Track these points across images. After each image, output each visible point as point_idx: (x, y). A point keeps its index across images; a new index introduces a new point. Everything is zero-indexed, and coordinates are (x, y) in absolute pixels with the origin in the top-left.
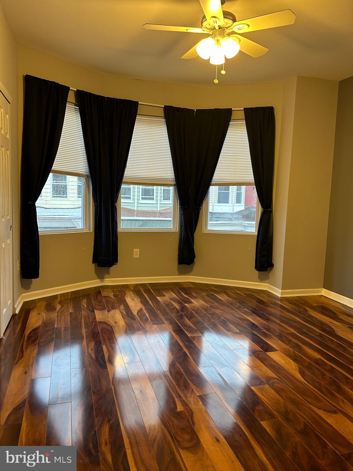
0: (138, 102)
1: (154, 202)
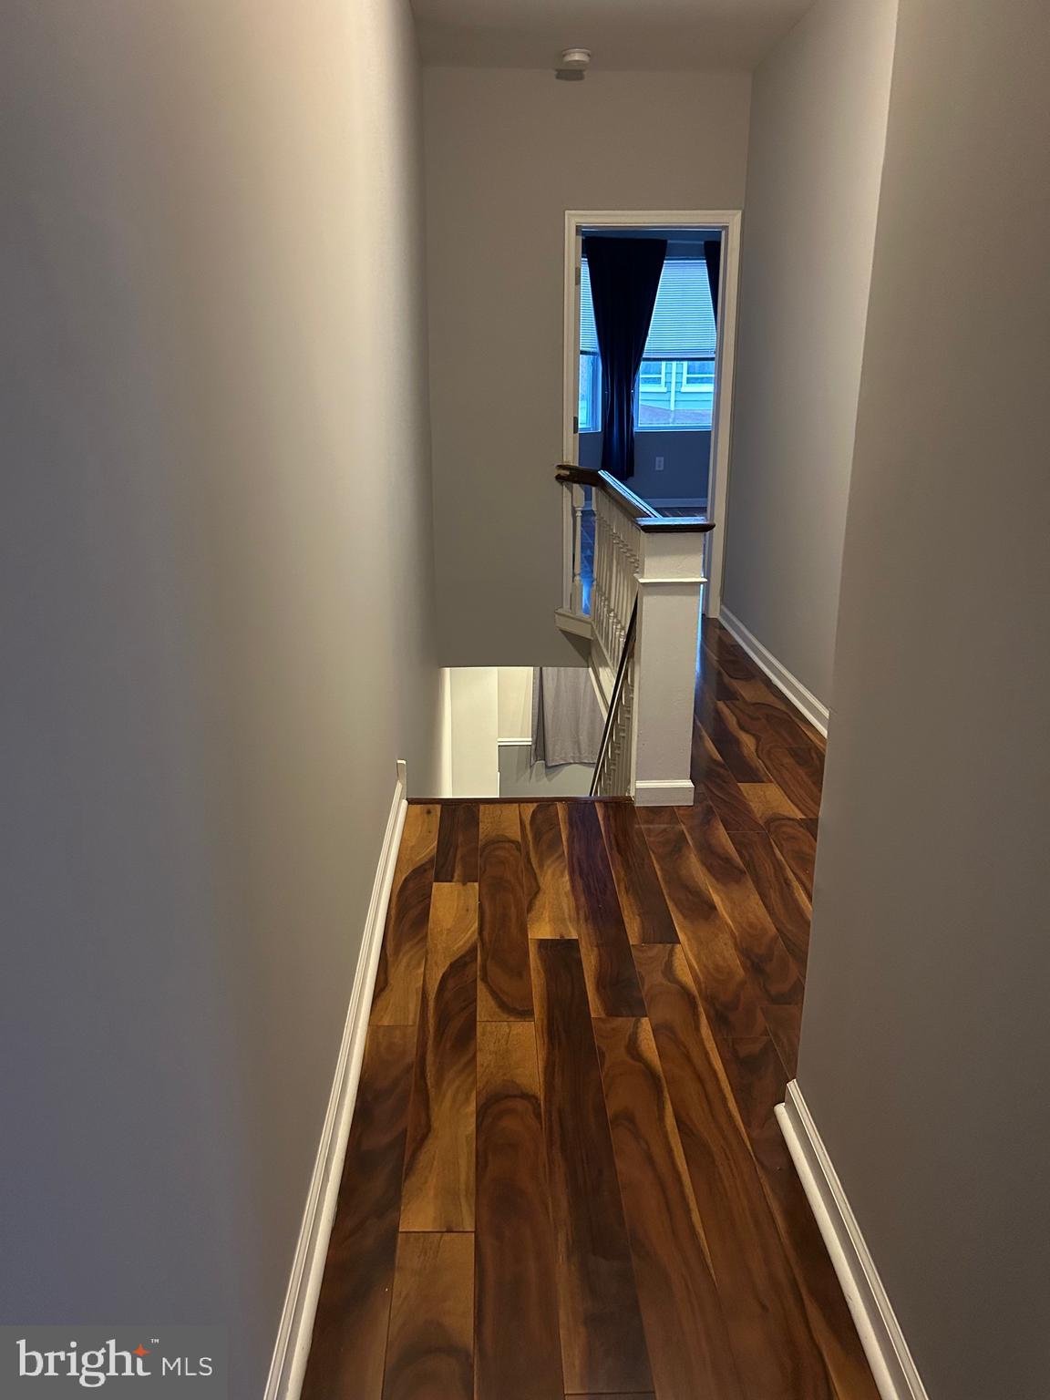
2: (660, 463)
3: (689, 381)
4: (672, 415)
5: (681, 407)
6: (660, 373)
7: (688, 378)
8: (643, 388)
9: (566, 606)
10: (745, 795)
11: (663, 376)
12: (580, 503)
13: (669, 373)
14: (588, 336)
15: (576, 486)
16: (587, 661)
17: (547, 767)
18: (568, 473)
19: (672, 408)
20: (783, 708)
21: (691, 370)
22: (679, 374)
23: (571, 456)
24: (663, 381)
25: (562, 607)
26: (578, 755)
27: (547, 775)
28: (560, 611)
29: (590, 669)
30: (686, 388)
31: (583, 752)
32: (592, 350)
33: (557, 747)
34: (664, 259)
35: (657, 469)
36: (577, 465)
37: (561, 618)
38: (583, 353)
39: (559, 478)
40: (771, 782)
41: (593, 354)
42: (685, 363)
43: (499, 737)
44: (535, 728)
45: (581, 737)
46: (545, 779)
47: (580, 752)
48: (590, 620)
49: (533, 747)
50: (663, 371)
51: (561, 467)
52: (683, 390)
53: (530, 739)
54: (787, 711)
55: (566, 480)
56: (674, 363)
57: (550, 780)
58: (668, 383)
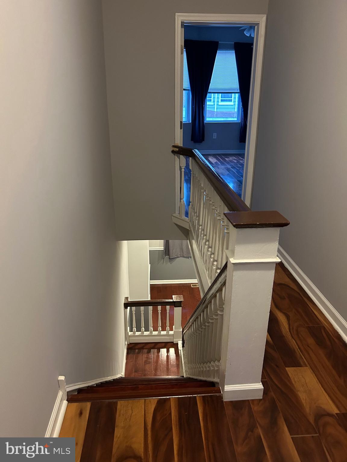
0: (218, 42)
1: (232, 103)
2: (215, 136)
3: (222, 101)
4: (215, 113)
5: (219, 110)
6: (211, 98)
7: (221, 100)
8: (208, 103)
9: (177, 212)
10: (293, 383)
11: (212, 99)
12: (184, 165)
13: (214, 98)
14: (186, 84)
15: (181, 156)
16: (187, 237)
17: (170, 259)
18: (177, 150)
19: (215, 111)
20: (295, 288)
21: (223, 97)
22: (218, 98)
23: (179, 141)
24: (212, 100)
25: (175, 213)
26: (182, 254)
27: (169, 262)
28: (173, 215)
29: (188, 241)
30: (221, 103)
31: (184, 253)
32: (187, 88)
33: (174, 251)
34: (217, 50)
35: (214, 138)
36: (182, 146)
37: (175, 218)
38: (184, 90)
39: (173, 152)
40: (306, 366)
41: (188, 90)
42: (220, 94)
43: (149, 247)
44: (165, 244)
45: (183, 247)
46: (169, 263)
47: (183, 253)
48: (188, 221)
49: (164, 251)
50: (212, 97)
51: (174, 146)
52: (220, 104)
53: (163, 248)
54: (299, 292)
55: (176, 153)
56: (216, 94)
57: (171, 264)
58: (214, 101)
